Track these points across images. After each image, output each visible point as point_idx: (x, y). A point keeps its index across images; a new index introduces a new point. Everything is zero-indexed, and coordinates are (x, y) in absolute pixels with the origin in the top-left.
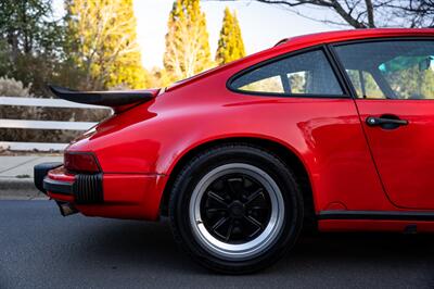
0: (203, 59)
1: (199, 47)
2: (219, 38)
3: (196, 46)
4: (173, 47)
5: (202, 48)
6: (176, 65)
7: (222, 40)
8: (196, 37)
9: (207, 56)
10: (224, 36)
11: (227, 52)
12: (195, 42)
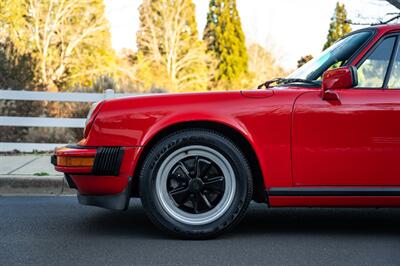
0: (188, 39)
1: (183, 22)
2: (208, 11)
3: (179, 21)
4: (149, 22)
5: (188, 23)
6: (154, 46)
7: (212, 13)
8: (179, 9)
9: (193, 35)
10: (214, 8)
11: (218, 29)
12: (177, 17)
